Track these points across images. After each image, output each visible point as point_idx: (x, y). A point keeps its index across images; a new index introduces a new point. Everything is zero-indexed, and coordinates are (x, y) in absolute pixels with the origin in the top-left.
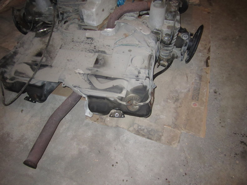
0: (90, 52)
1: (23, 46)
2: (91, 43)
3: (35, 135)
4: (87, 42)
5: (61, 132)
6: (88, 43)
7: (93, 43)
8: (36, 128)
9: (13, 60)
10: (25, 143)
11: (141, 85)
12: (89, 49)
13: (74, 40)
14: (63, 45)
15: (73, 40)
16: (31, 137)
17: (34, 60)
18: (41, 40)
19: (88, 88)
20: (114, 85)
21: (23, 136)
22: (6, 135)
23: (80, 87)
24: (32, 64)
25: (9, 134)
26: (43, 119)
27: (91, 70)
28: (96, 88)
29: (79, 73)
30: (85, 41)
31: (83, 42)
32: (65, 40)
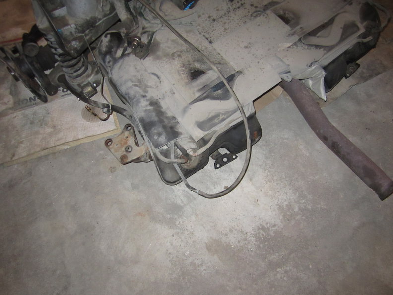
0: (255, 17)
1: (147, 86)
2: (242, 5)
3: (290, 189)
4: (234, 7)
5: (308, 155)
6: (239, 8)
7: (244, 3)
8: (277, 184)
9: (167, 115)
10: (296, 209)
11: (360, 5)
12: (250, 13)
13: (215, 17)
14: (207, 36)
15: (212, 18)
16: (291, 198)
17: (201, 87)
18: (158, 58)
19: (325, 54)
20: (342, 27)
21: (280, 207)
22: (261, 232)
23: (316, 60)
24: (205, 95)
25: (263, 226)
26: (268, 167)
27: (294, 32)
28: (331, 46)
29: (289, 47)
30: (231, 8)
31: (229, 12)
32: (199, 27)
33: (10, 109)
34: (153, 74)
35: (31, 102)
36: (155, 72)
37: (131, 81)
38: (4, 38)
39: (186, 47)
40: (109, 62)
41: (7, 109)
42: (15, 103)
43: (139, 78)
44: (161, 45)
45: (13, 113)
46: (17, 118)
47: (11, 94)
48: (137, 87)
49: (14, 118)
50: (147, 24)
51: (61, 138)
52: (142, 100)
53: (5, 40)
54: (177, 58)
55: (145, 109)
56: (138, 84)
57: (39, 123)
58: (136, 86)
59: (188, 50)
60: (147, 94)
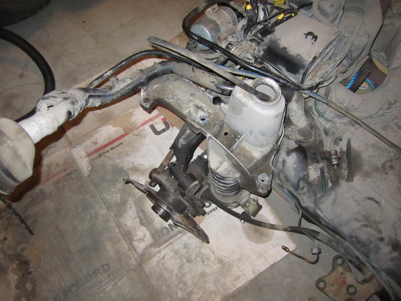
1: (376, 223)
32: (397, 120)
33: (151, 245)
34: (369, 198)
35: (172, 230)
36: (370, 196)
37: (356, 220)
38: (96, 143)
39: (393, 152)
40: (302, 189)
41: (147, 248)
42: (153, 236)
43: (365, 214)
44: (363, 155)
45: (159, 252)
46: (166, 257)
47: (142, 223)
48: (368, 227)
49: (164, 258)
50: (326, 124)
51: (239, 277)
52: (381, 245)
53: (98, 146)
54: (391, 170)
55: (389, 257)
56: (367, 223)
57: (199, 259)
58: (365, 226)
59: (397, 156)
60: (383, 235)
